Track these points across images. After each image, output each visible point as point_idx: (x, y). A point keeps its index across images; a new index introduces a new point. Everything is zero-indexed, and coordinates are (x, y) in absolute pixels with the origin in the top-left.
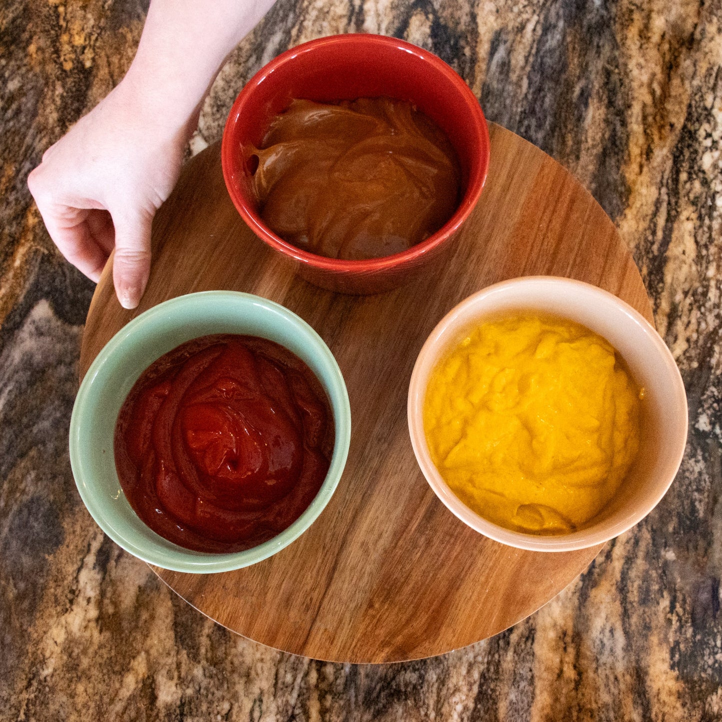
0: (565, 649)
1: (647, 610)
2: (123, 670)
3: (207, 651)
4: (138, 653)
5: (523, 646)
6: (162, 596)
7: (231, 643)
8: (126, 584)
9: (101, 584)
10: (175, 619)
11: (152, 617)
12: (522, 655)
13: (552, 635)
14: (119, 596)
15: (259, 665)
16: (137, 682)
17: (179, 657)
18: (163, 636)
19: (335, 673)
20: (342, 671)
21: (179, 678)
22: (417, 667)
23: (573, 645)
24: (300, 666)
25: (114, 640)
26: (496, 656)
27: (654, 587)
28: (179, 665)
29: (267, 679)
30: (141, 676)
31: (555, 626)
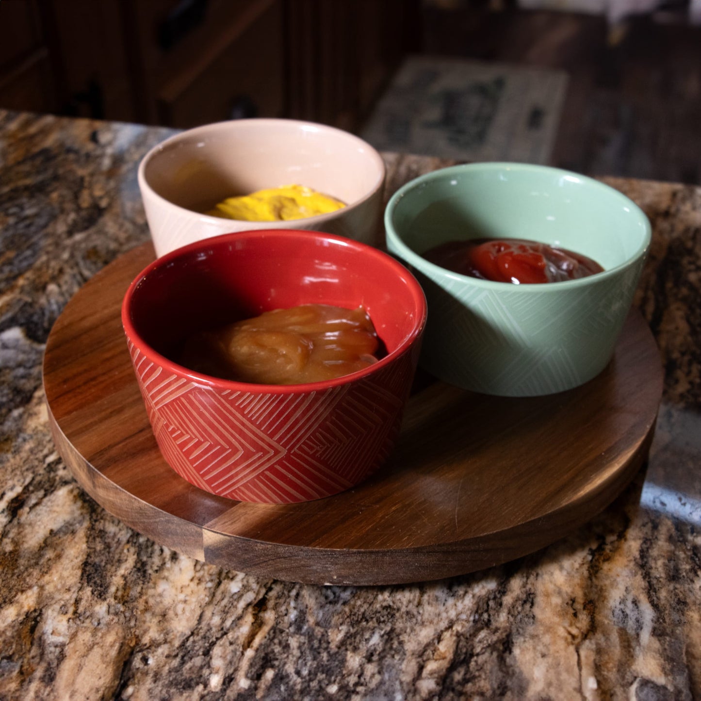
0: (575, 615)
1: (678, 586)
2: (5, 602)
3: (117, 590)
4: (30, 587)
5: (520, 609)
6: (76, 539)
7: (151, 584)
8: (36, 528)
9: (5, 526)
10: (87, 559)
11: (59, 557)
12: (519, 617)
13: (556, 600)
14: (25, 536)
15: (180, 607)
16: (18, 615)
17: (80, 593)
18: (66, 574)
19: (276, 618)
20: (286, 618)
21: (75, 612)
22: (382, 619)
23: (585, 612)
24: (232, 609)
25: (3, 575)
26: (485, 616)
27: (684, 566)
28: (77, 602)
29: (188, 620)
30: (26, 609)
31: (560, 593)
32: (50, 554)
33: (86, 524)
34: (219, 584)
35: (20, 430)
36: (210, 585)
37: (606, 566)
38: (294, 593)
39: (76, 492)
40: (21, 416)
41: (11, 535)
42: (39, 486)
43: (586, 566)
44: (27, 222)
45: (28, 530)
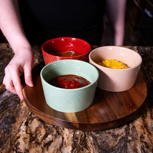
5: (133, 129)
6: (42, 128)
8: (33, 127)
9: (26, 128)
10: (46, 132)
11: (40, 132)
12: (134, 131)
13: (139, 127)
23: (145, 128)
26: (127, 131)
31: (139, 125)
32: (38, 132)
33: (43, 125)
34: (75, 133)
35: (20, 109)
36: (73, 133)
37: (145, 119)
38: (90, 132)
39: (38, 119)
40: (19, 106)
41: (28, 129)
42: (30, 119)
43: (142, 120)
44: (2, 66)
45: (31, 128)
